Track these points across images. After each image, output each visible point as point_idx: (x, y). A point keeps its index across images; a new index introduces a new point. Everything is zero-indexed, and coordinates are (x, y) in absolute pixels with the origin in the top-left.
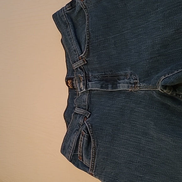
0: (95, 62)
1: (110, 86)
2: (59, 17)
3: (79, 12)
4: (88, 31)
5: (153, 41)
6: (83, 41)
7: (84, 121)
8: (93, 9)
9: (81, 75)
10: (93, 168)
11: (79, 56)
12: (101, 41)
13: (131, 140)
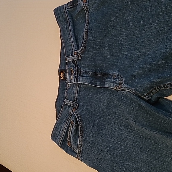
0: (89, 59)
1: (98, 83)
2: (60, 13)
3: (80, 11)
4: (86, 31)
5: (145, 52)
6: (81, 39)
7: (72, 112)
8: (93, 12)
9: (73, 68)
10: (80, 154)
11: (74, 51)
12: (97, 42)
13: (115, 130)
